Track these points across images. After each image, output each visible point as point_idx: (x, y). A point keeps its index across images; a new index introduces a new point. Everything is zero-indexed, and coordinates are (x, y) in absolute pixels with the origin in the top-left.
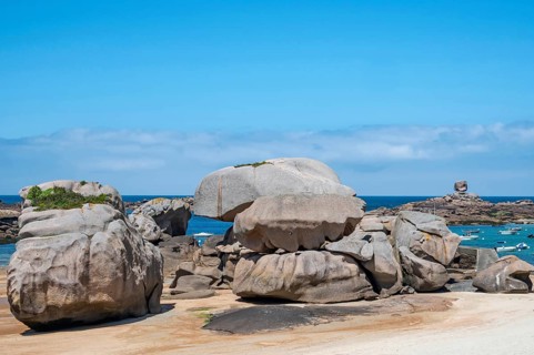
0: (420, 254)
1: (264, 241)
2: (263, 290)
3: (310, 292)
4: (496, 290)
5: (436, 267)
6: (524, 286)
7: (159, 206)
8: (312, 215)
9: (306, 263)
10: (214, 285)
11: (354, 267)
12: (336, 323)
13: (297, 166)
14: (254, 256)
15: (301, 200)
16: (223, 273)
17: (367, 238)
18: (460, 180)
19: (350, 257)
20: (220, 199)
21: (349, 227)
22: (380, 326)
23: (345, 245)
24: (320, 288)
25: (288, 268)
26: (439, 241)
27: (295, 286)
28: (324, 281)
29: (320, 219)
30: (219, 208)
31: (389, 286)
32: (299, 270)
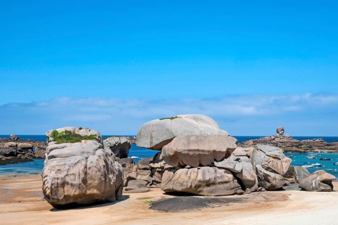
0: (268, 169)
1: (179, 161)
2: (179, 189)
3: (206, 190)
4: (313, 189)
5: (278, 176)
6: (329, 188)
7: (113, 141)
8: (207, 147)
9: (204, 174)
10: (148, 185)
11: (231, 176)
12: (224, 207)
13: (195, 119)
14: (173, 169)
15: (201, 138)
16: (153, 179)
17: (238, 160)
18: (280, 127)
19: (228, 170)
20: (151, 137)
21: (228, 154)
22: (249, 209)
23: (226, 163)
24: (212, 188)
25: (193, 176)
26: (279, 162)
27: (198, 186)
28: (214, 184)
29: (212, 149)
30: (151, 143)
31: (250, 186)
32: (200, 177)
